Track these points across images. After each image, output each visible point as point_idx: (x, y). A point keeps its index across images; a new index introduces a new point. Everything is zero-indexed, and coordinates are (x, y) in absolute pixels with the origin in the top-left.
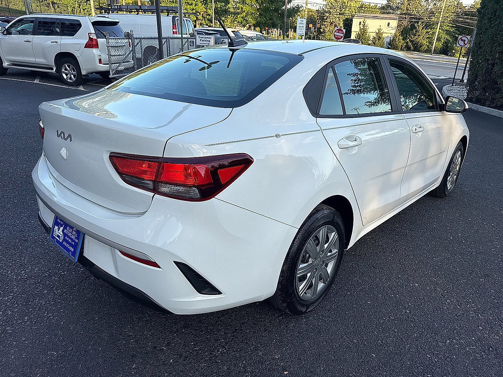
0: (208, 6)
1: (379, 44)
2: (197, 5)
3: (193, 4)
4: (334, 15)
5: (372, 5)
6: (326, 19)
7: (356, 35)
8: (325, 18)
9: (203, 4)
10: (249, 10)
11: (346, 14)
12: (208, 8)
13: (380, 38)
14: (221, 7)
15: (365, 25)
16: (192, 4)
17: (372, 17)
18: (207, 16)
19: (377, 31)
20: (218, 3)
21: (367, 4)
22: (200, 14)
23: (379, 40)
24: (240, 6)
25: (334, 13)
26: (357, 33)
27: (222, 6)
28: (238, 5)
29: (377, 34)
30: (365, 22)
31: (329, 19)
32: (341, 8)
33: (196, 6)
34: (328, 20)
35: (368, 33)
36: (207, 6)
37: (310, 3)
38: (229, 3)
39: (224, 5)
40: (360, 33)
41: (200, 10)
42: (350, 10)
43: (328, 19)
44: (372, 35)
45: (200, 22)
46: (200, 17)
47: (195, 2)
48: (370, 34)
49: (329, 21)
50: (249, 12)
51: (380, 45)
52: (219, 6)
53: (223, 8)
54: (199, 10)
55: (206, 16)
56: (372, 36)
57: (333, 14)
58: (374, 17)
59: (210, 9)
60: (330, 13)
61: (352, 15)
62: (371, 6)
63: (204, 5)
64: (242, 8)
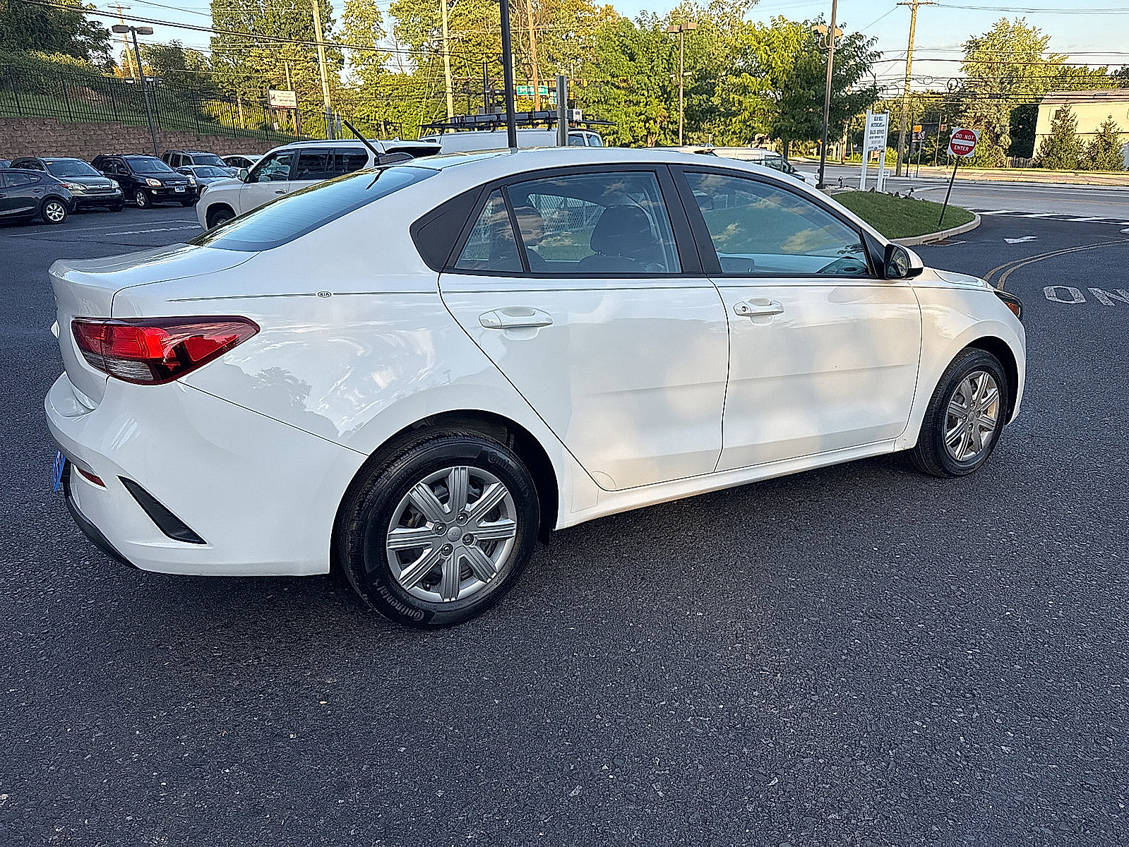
0: (673, 104)
1: (1108, 159)
2: (649, 103)
3: (640, 102)
4: (983, 100)
5: (1091, 68)
6: (965, 111)
7: (1043, 143)
8: (963, 108)
9: (662, 101)
10: (757, 106)
11: (1020, 97)
12: (671, 107)
13: (1108, 146)
14: (700, 103)
15: (1069, 117)
16: (638, 103)
17: (1092, 97)
18: (670, 125)
19: (1101, 130)
20: (693, 96)
21: (1078, 67)
22: (655, 122)
23: (1105, 150)
24: (736, 99)
25: (983, 96)
26: (1047, 137)
27: (702, 102)
28: (732, 96)
29: (1101, 136)
30: (1068, 110)
31: (971, 110)
32: (1003, 83)
33: (648, 107)
34: (970, 113)
35: (1076, 137)
36: (671, 105)
37: (915, 77)
38: (715, 94)
39: (707, 99)
40: (1053, 138)
41: (654, 113)
42: (1032, 86)
43: (968, 111)
44: (1087, 141)
45: (656, 139)
46: (655, 128)
47: (646, 98)
48: (1081, 138)
49: (973, 115)
50: (756, 109)
51: (1110, 162)
52: (695, 102)
53: (704, 105)
54: (652, 114)
55: (668, 126)
56: (1087, 143)
57: (981, 98)
58: (1095, 97)
59: (676, 110)
60: (974, 95)
61: (1037, 96)
62: (1089, 72)
63: (663, 103)
64: (740, 103)
